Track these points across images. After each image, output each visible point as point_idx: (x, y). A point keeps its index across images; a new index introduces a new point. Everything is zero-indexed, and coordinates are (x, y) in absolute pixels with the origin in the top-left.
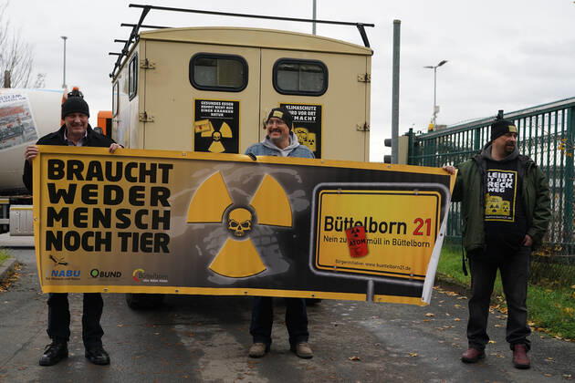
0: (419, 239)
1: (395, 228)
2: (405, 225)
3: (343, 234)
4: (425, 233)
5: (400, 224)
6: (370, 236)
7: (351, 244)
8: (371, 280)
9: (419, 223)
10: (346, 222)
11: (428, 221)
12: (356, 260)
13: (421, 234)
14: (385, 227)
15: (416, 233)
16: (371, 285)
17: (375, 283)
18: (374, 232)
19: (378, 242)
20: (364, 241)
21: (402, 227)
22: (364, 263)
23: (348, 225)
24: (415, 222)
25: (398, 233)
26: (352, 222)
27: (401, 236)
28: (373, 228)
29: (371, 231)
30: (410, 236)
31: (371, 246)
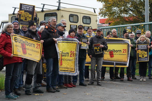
0: (124, 53)
1: (119, 51)
2: (121, 51)
3: (108, 53)
4: (125, 52)
5: (120, 50)
6: (114, 53)
7: (110, 55)
8: (115, 62)
9: (124, 50)
10: (109, 50)
11: (126, 50)
12: (111, 58)
13: (124, 52)
14: (117, 51)
15: (123, 52)
16: (115, 63)
17: (116, 63)
18: (115, 52)
19: (116, 54)
20: (113, 54)
21: (120, 51)
22: (113, 59)
23: (109, 51)
24: (123, 50)
25: (120, 52)
26: (110, 50)
27: (120, 53)
28: (114, 51)
29: (114, 52)
30: (122, 53)
31: (114, 55)
